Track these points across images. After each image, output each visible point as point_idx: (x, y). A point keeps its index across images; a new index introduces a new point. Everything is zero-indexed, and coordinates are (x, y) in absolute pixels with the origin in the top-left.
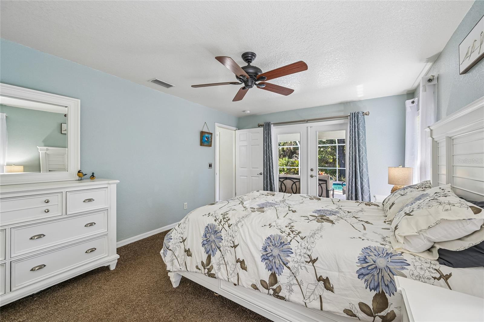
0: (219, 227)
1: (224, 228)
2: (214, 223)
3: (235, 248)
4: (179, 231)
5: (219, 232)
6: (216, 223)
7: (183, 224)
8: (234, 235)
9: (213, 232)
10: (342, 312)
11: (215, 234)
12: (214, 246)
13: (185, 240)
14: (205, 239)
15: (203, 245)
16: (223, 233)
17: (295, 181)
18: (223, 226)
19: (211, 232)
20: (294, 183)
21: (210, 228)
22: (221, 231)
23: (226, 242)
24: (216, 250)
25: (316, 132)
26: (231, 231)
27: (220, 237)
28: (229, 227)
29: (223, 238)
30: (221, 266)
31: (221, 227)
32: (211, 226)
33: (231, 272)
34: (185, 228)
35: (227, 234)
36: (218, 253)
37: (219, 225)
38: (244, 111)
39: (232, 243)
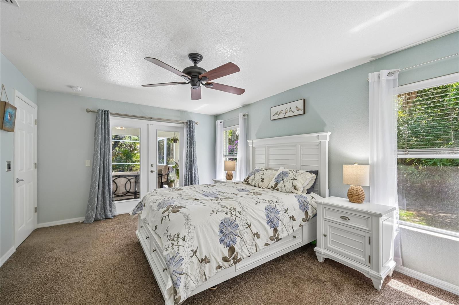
0: (232, 217)
1: (237, 216)
2: (227, 216)
3: (250, 228)
4: (187, 245)
5: (234, 222)
6: (229, 216)
7: (188, 235)
8: (246, 218)
9: (228, 225)
10: (299, 227)
11: (231, 225)
12: (232, 237)
13: (196, 250)
14: (222, 235)
15: (222, 242)
16: (238, 221)
17: (129, 178)
18: (235, 215)
19: (226, 225)
20: (129, 180)
21: (225, 222)
22: (235, 220)
23: (242, 227)
24: (235, 238)
25: (156, 130)
26: (243, 216)
27: (236, 225)
28: (240, 214)
29: (239, 225)
30: (243, 248)
31: (234, 217)
32: (225, 221)
33: (250, 247)
34: (192, 238)
35: (241, 219)
36: (238, 239)
37: (232, 216)
38: (71, 87)
39: (246, 224)
